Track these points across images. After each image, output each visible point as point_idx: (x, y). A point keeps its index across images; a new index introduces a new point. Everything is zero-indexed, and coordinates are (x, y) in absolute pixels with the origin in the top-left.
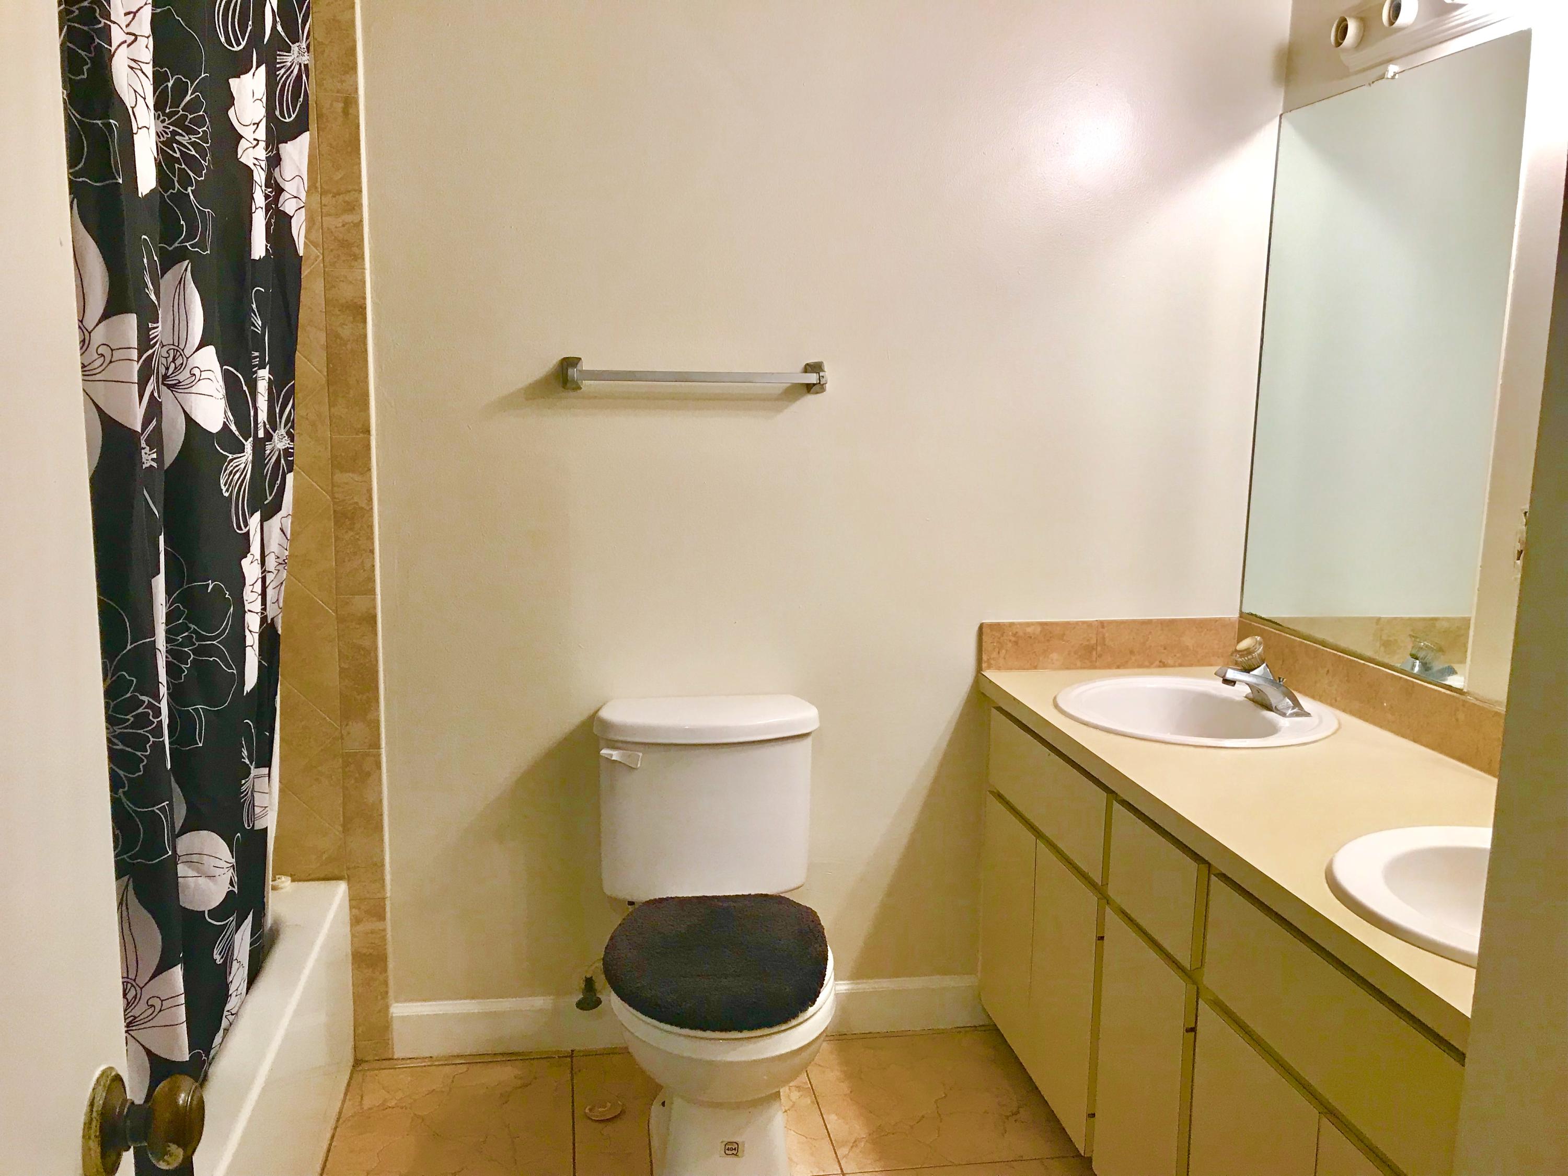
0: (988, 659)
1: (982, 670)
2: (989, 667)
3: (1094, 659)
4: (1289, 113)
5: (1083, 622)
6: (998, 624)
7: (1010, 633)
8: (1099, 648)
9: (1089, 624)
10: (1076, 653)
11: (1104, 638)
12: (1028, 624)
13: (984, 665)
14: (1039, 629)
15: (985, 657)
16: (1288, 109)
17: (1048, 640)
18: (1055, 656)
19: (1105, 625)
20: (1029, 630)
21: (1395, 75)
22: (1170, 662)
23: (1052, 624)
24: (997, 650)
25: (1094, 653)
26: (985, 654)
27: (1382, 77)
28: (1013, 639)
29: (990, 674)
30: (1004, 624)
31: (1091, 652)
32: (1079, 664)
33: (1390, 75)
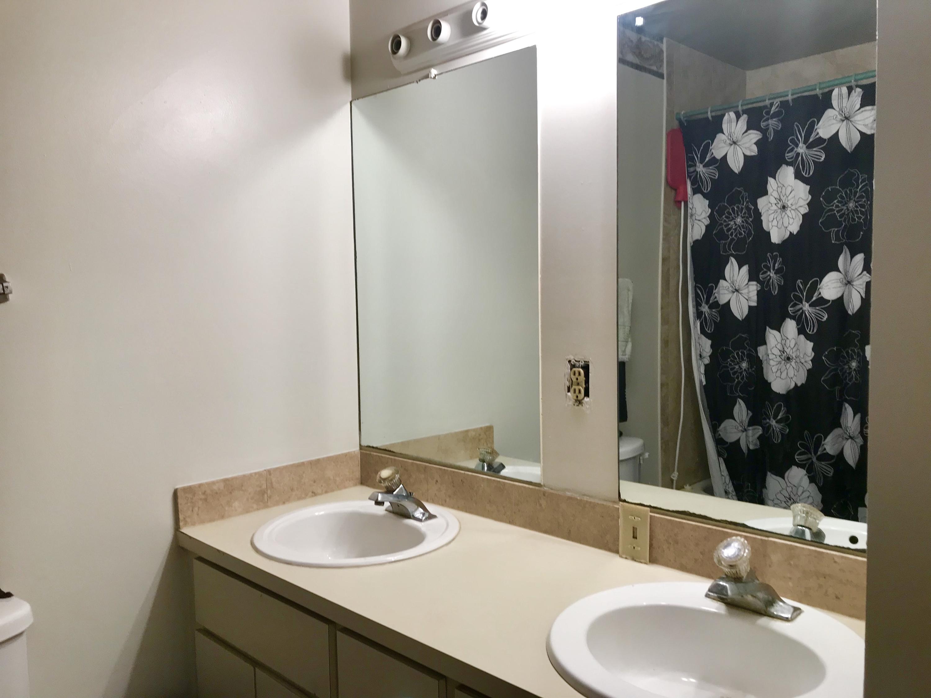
0: (184, 519)
1: (179, 528)
2: (186, 523)
3: (266, 500)
4: (357, 100)
5: (256, 473)
6: (190, 487)
7: (200, 493)
8: (269, 491)
9: (259, 474)
10: (252, 498)
11: (272, 483)
12: (213, 483)
13: (181, 524)
14: (222, 485)
15: (181, 517)
16: (356, 97)
17: (231, 493)
18: (236, 504)
19: (272, 472)
20: (215, 487)
21: (436, 76)
22: (319, 491)
23: (233, 479)
24: (191, 509)
25: (266, 496)
26: (182, 514)
27: (427, 77)
28: (203, 497)
29: (186, 530)
30: (194, 486)
31: (263, 495)
32: (255, 506)
33: (433, 76)
